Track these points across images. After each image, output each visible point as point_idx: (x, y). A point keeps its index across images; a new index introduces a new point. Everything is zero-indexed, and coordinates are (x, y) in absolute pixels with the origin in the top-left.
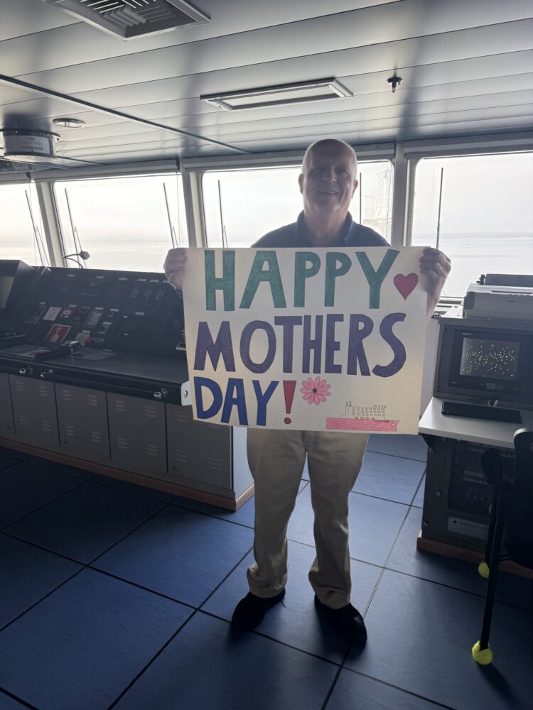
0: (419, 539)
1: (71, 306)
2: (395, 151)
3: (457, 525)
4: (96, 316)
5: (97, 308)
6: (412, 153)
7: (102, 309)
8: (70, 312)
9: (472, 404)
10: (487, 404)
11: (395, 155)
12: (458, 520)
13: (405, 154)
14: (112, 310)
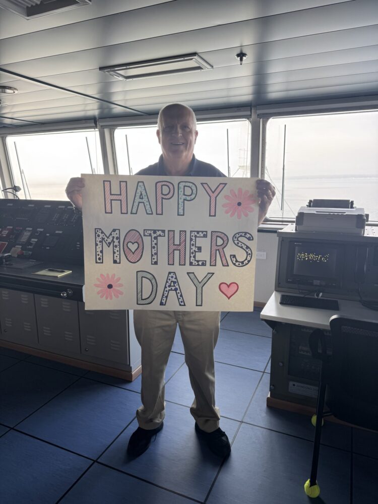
0: (268, 398)
1: (8, 227)
2: (251, 113)
3: (295, 388)
4: (27, 234)
5: (28, 229)
6: (263, 114)
7: (31, 229)
8: (7, 232)
9: (302, 296)
10: (314, 296)
11: (251, 115)
12: (296, 384)
13: (258, 115)
14: (38, 230)
